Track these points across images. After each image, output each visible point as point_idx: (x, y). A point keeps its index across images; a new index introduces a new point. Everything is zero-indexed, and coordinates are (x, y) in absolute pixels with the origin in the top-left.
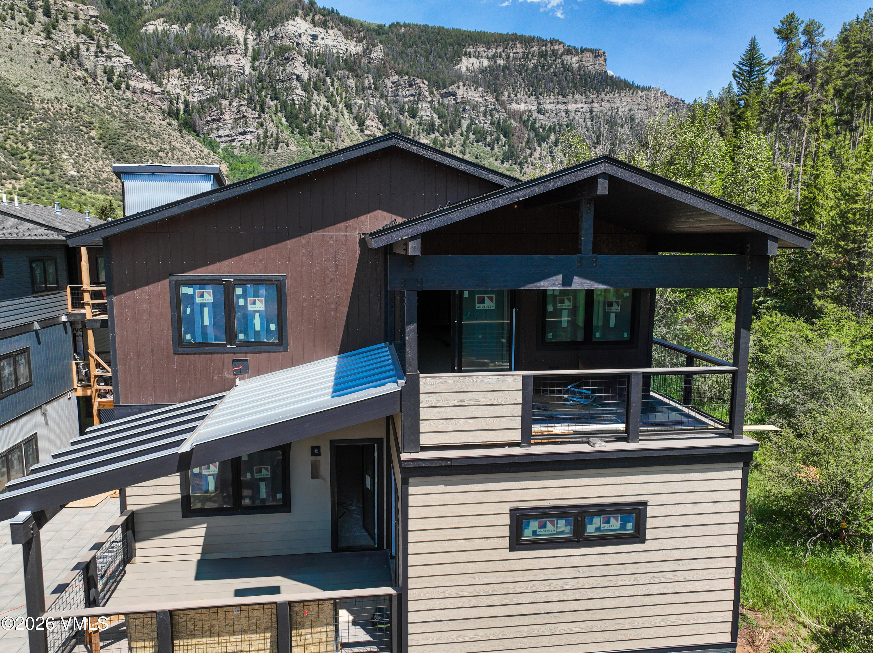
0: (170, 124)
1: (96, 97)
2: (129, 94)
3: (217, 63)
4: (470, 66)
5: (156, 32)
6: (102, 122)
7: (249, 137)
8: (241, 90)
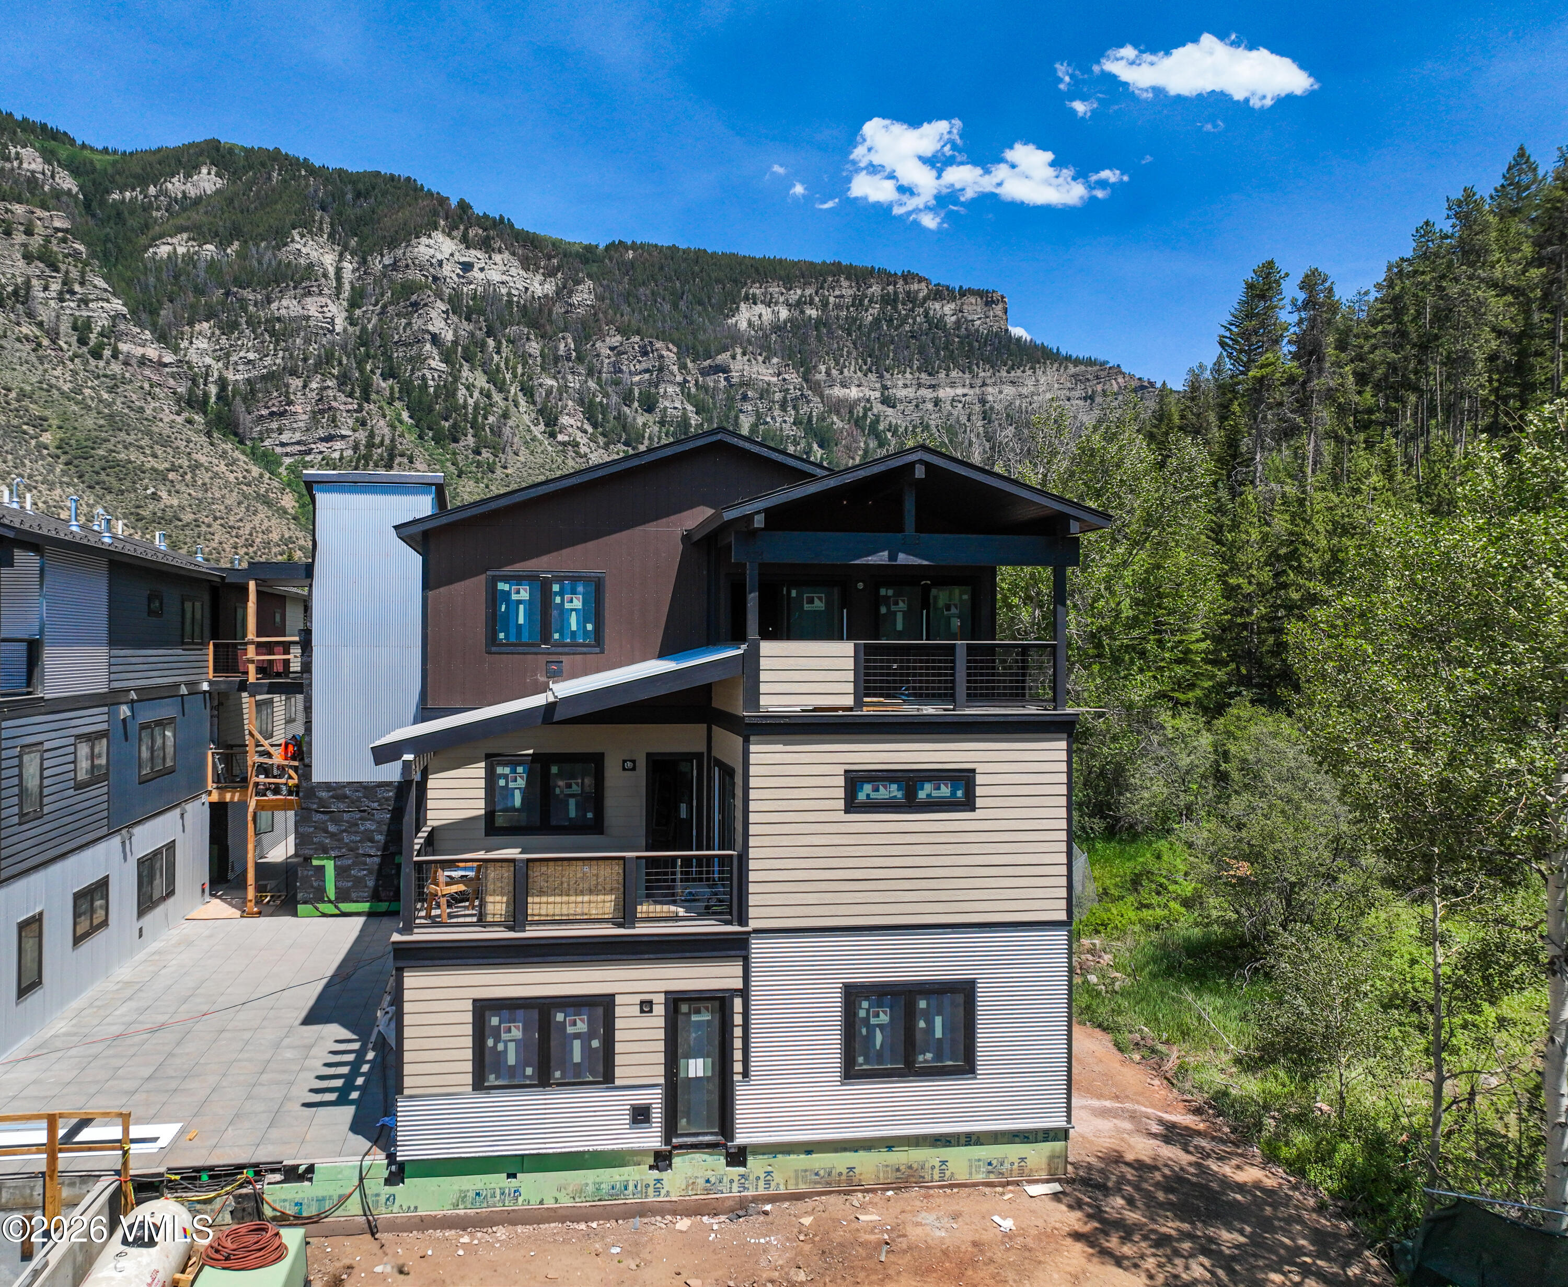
0: (189, 421)
1: (56, 373)
2: (116, 368)
3: (283, 312)
4: (755, 319)
5: (173, 255)
6: (64, 417)
7: (338, 445)
8: (327, 358)
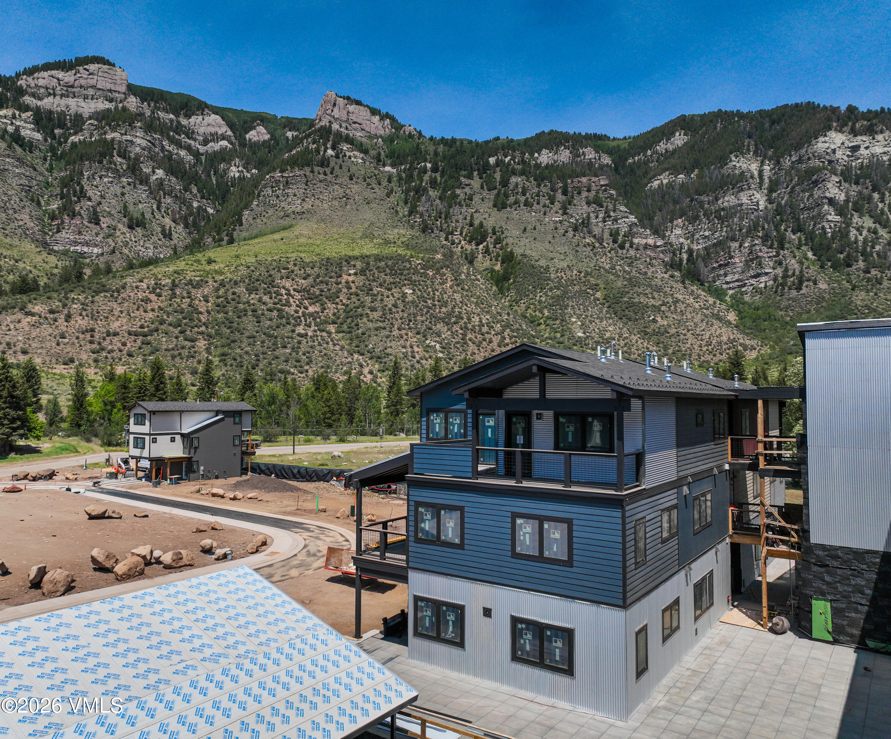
0: (672, 276)
1: (602, 260)
2: (632, 252)
3: (726, 204)
5: (661, 185)
6: (607, 283)
7: (763, 279)
8: (755, 227)
